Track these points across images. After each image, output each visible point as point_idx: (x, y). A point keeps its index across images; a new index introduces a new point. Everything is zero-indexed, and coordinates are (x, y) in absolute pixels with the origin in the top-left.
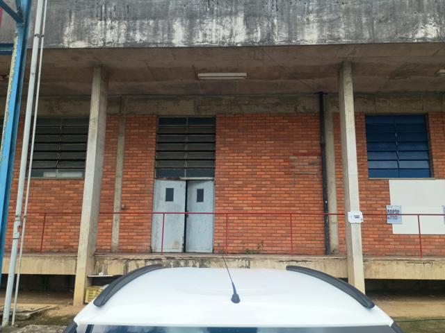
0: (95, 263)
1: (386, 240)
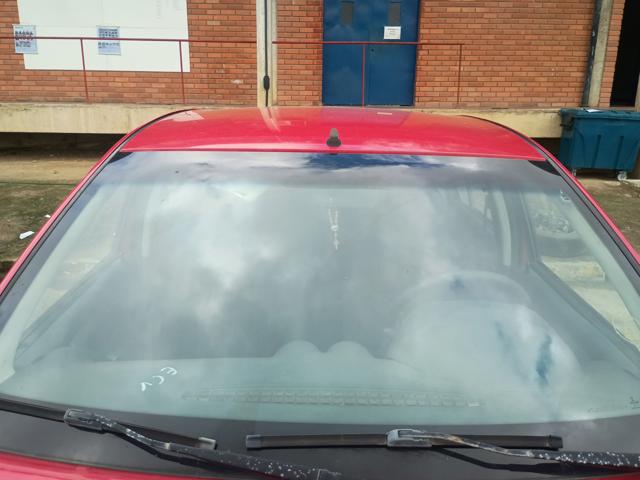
1: (16, 78)
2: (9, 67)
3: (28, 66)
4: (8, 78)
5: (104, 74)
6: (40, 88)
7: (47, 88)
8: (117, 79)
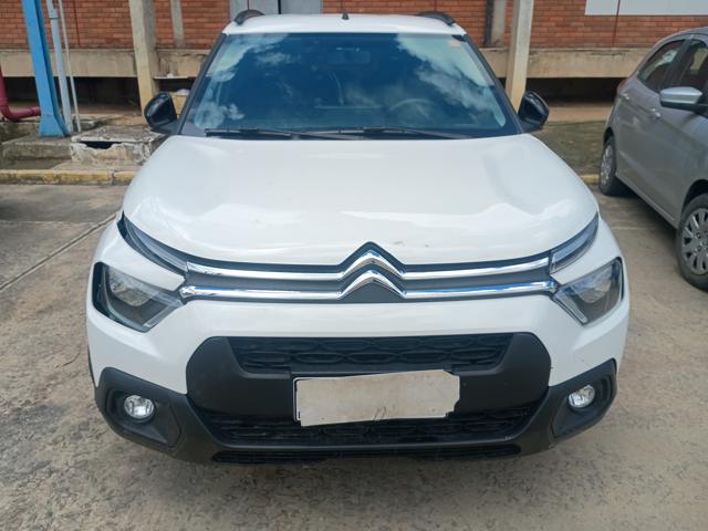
0: (159, 60)
1: (574, 24)
2: (568, 13)
3: (587, 13)
4: (563, 25)
5: (662, 19)
6: (595, 34)
7: (602, 34)
8: (674, 24)
